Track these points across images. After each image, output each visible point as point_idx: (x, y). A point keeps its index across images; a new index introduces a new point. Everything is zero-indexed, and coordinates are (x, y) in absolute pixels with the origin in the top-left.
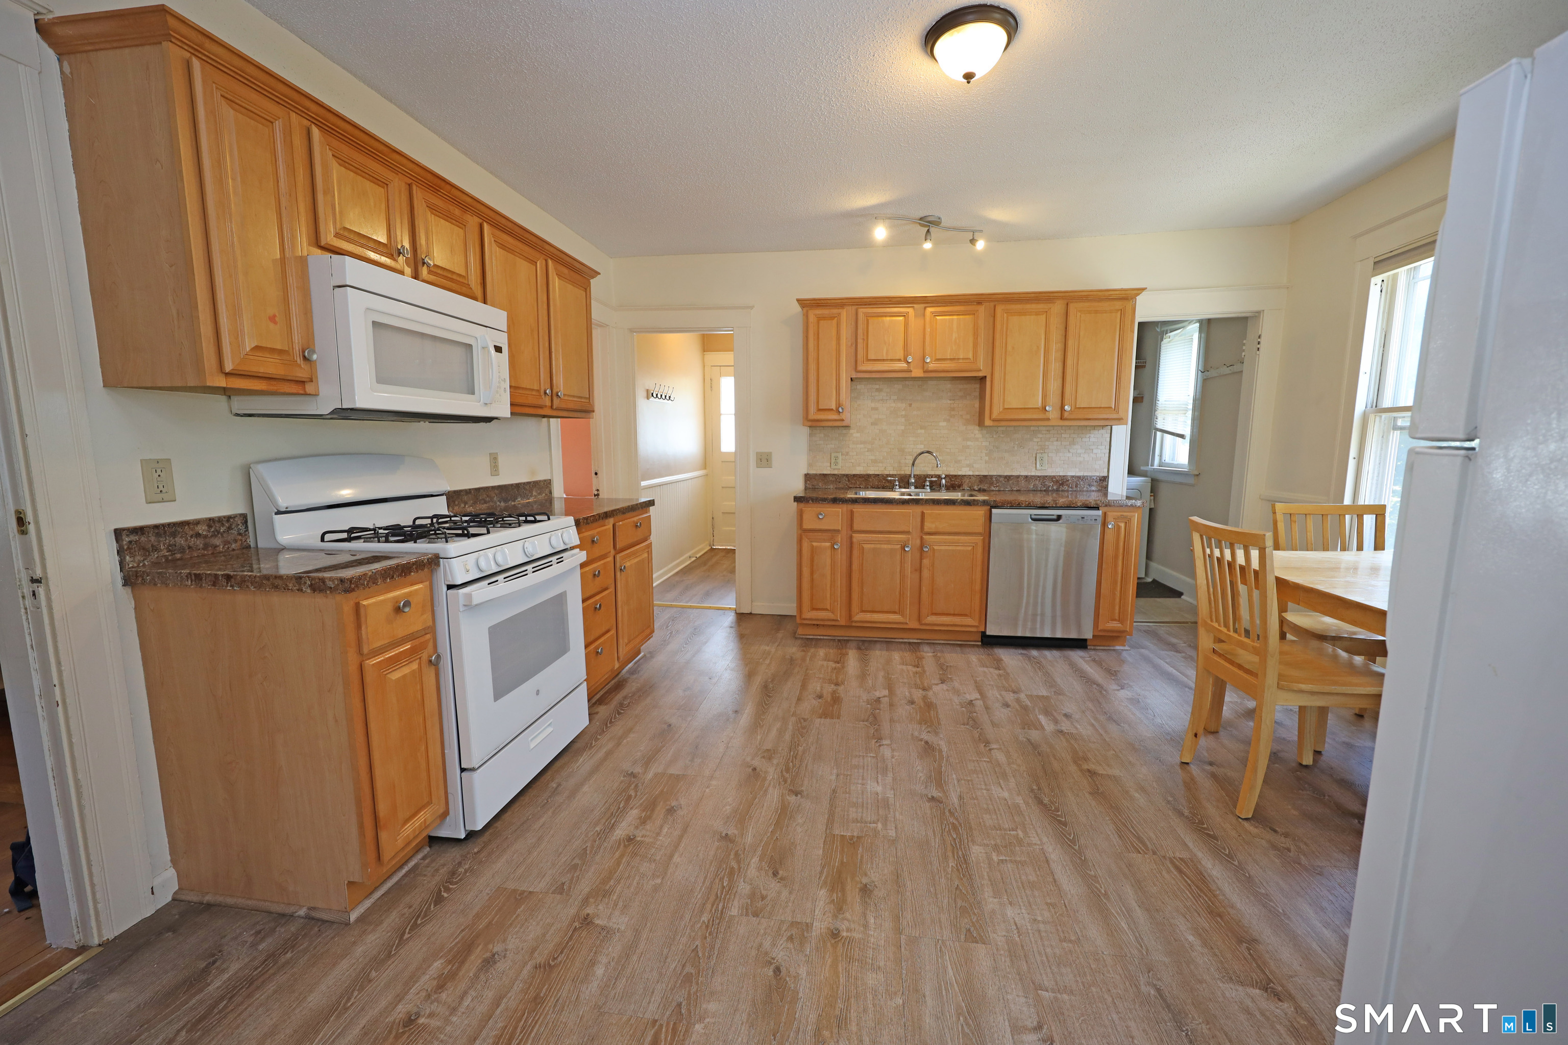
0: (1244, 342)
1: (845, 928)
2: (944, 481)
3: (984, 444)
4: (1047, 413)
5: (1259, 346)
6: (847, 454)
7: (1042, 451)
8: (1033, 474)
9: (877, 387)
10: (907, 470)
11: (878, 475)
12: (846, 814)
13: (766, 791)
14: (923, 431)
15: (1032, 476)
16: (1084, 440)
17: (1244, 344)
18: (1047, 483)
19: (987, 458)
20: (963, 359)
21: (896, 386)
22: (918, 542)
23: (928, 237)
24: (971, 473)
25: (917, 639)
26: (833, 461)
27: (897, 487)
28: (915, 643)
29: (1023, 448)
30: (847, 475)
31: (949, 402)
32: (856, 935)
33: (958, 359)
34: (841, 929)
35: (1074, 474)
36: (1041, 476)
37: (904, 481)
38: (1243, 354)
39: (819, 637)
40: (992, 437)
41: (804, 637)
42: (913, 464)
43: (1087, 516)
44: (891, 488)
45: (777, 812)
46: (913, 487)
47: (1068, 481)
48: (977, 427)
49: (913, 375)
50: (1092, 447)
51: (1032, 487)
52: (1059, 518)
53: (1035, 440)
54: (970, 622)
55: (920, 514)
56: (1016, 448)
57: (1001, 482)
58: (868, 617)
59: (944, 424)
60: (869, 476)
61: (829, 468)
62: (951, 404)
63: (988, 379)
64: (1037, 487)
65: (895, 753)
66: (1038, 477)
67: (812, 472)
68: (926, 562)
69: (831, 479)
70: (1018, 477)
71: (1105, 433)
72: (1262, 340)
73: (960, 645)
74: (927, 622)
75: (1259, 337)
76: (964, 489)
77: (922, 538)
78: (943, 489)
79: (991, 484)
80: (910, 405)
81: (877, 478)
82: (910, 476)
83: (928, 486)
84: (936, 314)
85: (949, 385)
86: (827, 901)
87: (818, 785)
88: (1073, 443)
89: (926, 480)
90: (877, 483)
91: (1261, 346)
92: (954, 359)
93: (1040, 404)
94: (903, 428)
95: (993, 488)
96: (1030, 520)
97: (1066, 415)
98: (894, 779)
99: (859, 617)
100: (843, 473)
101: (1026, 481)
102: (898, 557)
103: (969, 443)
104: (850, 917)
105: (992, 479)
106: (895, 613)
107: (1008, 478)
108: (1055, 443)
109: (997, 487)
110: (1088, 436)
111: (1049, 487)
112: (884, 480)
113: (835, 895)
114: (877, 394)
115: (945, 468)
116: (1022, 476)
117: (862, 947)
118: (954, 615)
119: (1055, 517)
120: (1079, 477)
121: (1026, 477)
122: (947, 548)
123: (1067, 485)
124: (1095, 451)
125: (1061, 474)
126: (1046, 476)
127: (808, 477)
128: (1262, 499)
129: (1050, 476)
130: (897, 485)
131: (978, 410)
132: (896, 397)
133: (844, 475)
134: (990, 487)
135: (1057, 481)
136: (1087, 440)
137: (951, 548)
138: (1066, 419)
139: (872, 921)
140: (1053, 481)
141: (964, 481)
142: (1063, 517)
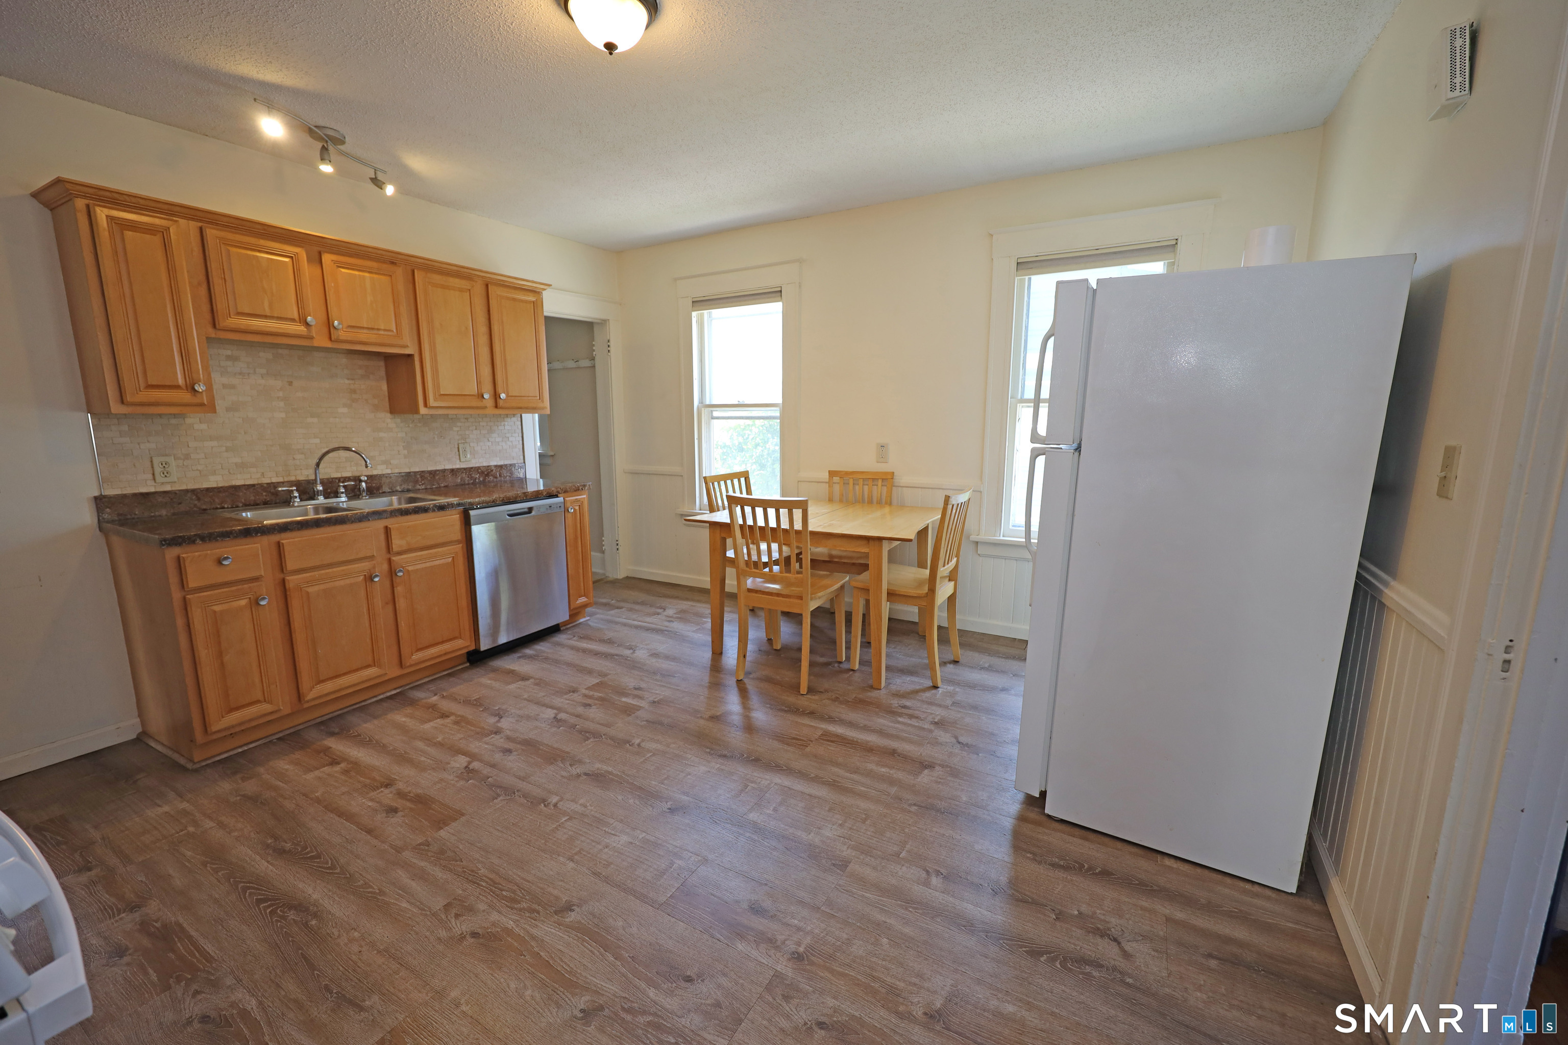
0: (594, 343)
1: (794, 946)
2: (364, 484)
3: (400, 435)
4: (484, 400)
5: (609, 349)
6: (187, 457)
7: (463, 441)
8: (458, 466)
9: (229, 353)
10: (305, 474)
11: (253, 485)
12: (641, 880)
13: (533, 938)
14: (315, 420)
15: (458, 469)
16: (500, 428)
17: (594, 345)
18: (473, 475)
19: (406, 452)
20: (385, 330)
21: (261, 354)
22: (385, 567)
23: (326, 156)
24: (389, 471)
25: (395, 689)
26: (158, 470)
27: (298, 500)
28: (395, 694)
29: (444, 438)
30: (193, 491)
31: (347, 382)
32: (808, 940)
33: (378, 329)
34: (794, 950)
35: (496, 464)
36: (467, 468)
37: (307, 491)
38: (594, 353)
39: (240, 750)
40: (409, 426)
41: (209, 762)
42: (318, 465)
43: (553, 504)
44: (286, 502)
45: (584, 940)
46: (321, 498)
47: (492, 471)
48: (389, 415)
49: (316, 343)
50: (508, 435)
51: (459, 481)
52: (530, 510)
53: (455, 429)
54: (463, 644)
55: (382, 531)
56: (436, 439)
57: (427, 478)
58: (329, 686)
59: (345, 410)
60: (236, 488)
61: (151, 483)
62: (350, 384)
63: (417, 359)
64: (464, 481)
65: (581, 801)
66: (465, 469)
67: (110, 492)
68: (399, 590)
69: (160, 499)
70: (444, 471)
71: (516, 420)
72: (611, 344)
73: (449, 675)
74: (412, 663)
75: (609, 341)
76: (384, 492)
77: (390, 561)
78: (364, 494)
79: (416, 482)
80: (290, 383)
81: (251, 490)
82: (314, 482)
83: (342, 493)
84: (340, 265)
85: (344, 360)
86: (754, 947)
87: (572, 884)
88: (491, 431)
89: (339, 486)
90: (253, 498)
91: (612, 349)
92: (373, 329)
93: (475, 391)
94: (283, 415)
95: (418, 487)
96: (508, 517)
97: (501, 403)
98: (621, 821)
99: (314, 692)
100: (184, 487)
101: (453, 475)
102: (363, 593)
103: (382, 434)
104: (784, 937)
105: (415, 476)
106: (368, 666)
107: (433, 473)
108: (475, 432)
109: (422, 484)
110: (503, 424)
111: (476, 479)
112: (265, 491)
113: (749, 937)
114: (229, 363)
115: (355, 468)
116: (448, 470)
117: (822, 942)
118: (443, 642)
119: (526, 510)
120: (501, 467)
121: (452, 470)
122: (424, 566)
123: (492, 475)
124: (511, 439)
125: (485, 464)
126: (472, 468)
127: (100, 502)
128: (625, 473)
129: (476, 467)
130: (296, 497)
131: (387, 393)
132: (264, 371)
133: (187, 491)
134: (415, 486)
135: (483, 472)
136: (502, 427)
137: (428, 565)
138: (502, 408)
139: (796, 922)
140: (479, 473)
141: (382, 482)
142: (535, 509)
